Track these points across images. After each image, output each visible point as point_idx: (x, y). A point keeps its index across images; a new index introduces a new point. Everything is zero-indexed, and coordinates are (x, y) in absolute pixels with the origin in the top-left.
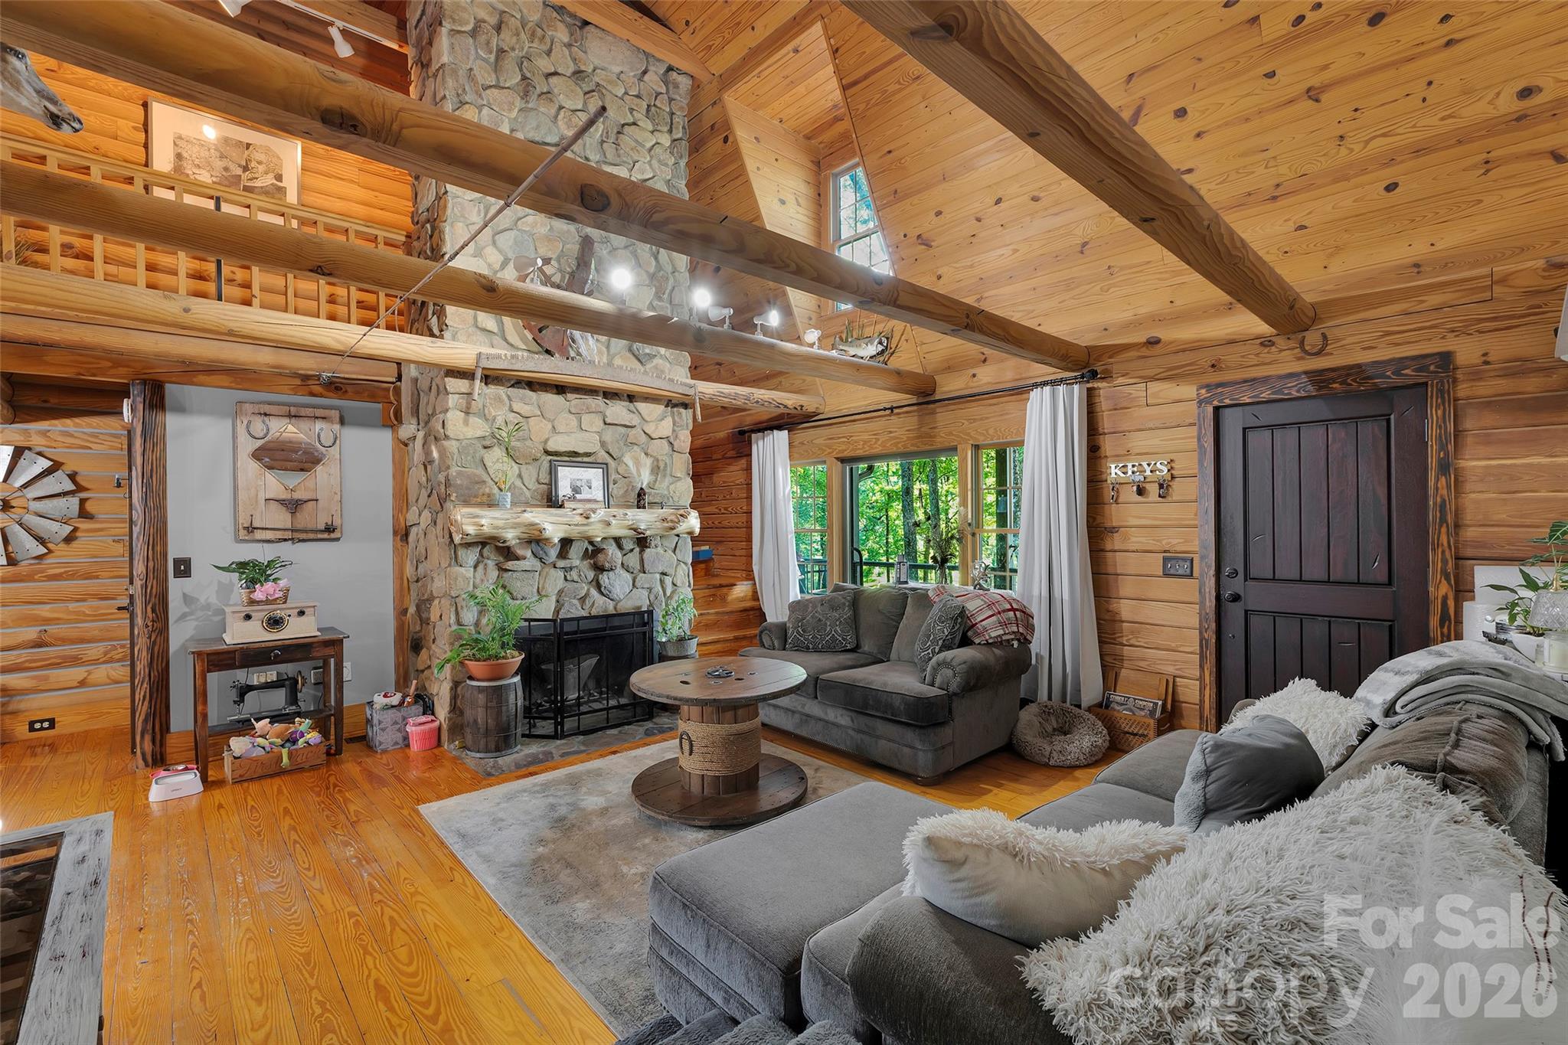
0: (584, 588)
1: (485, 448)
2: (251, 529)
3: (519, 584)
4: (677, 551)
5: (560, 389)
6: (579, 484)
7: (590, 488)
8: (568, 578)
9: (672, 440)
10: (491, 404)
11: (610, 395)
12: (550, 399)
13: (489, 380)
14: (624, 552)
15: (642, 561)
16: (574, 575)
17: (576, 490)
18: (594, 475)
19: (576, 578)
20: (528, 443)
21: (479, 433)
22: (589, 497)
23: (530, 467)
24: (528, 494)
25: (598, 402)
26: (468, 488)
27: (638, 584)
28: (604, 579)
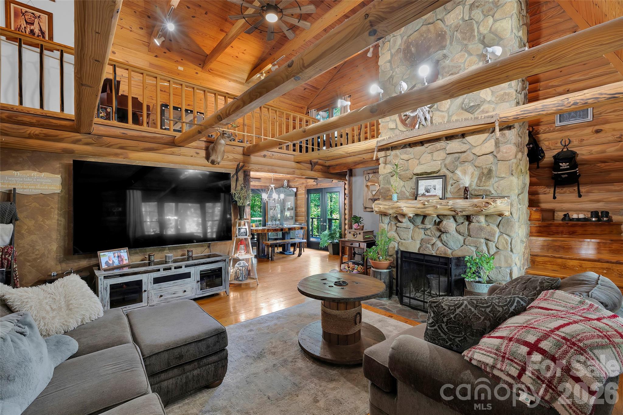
0: (434, 240)
1: (392, 176)
2: (366, 208)
3: (402, 233)
4: (500, 226)
5: (422, 143)
6: (429, 188)
7: (435, 189)
8: (426, 233)
9: (495, 153)
10: (393, 158)
11: (450, 137)
12: (419, 149)
13: (393, 148)
14: (458, 224)
15: (469, 230)
16: (428, 232)
17: (428, 191)
18: (438, 183)
19: (430, 234)
20: (407, 172)
21: (389, 171)
22: (434, 194)
23: (408, 182)
24: (408, 194)
25: (442, 144)
26: (385, 193)
27: (467, 243)
28: (444, 237)
